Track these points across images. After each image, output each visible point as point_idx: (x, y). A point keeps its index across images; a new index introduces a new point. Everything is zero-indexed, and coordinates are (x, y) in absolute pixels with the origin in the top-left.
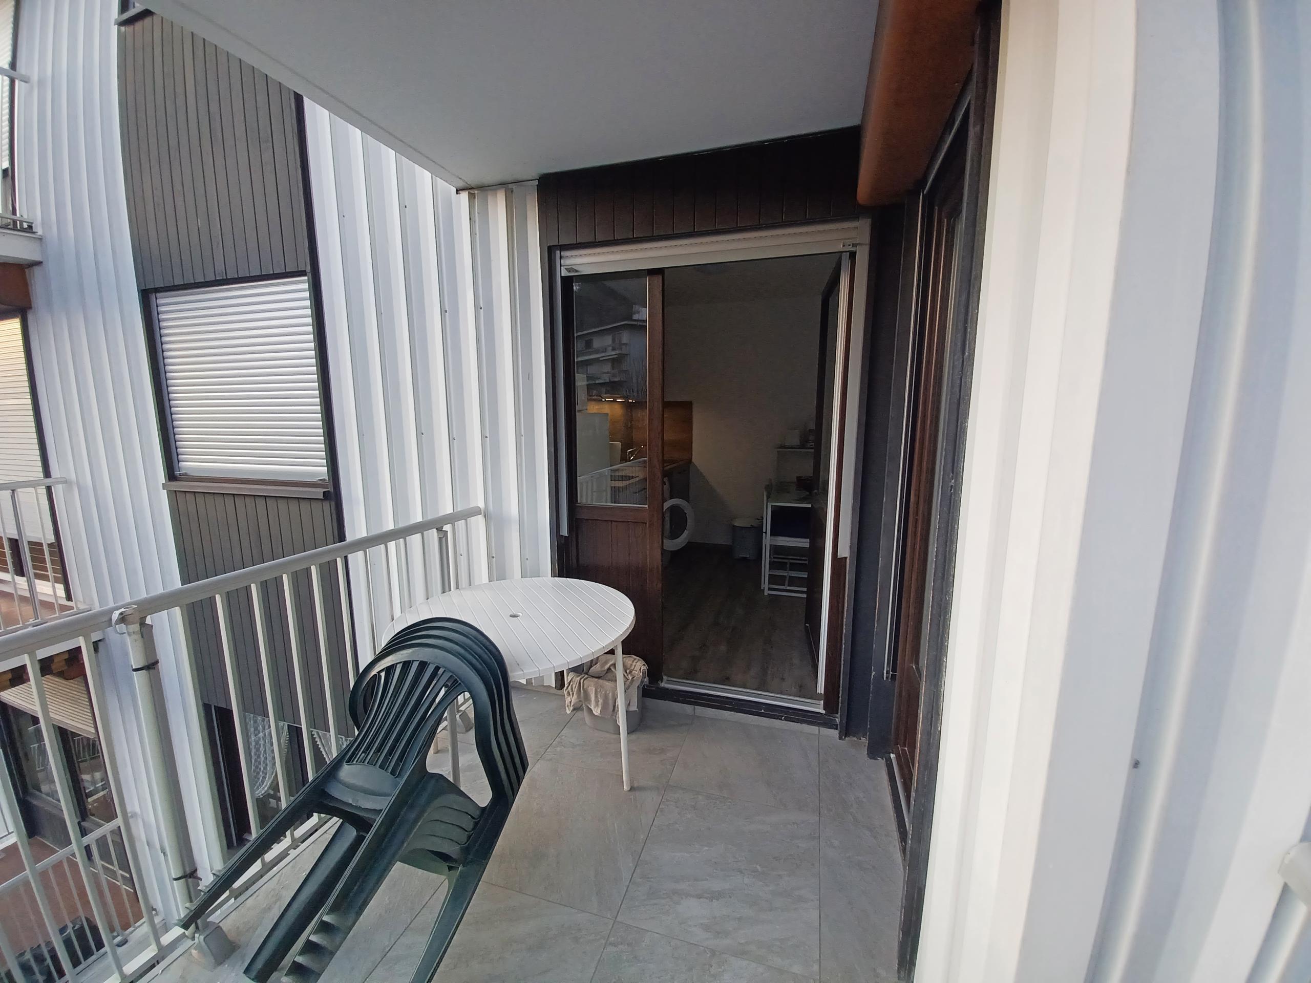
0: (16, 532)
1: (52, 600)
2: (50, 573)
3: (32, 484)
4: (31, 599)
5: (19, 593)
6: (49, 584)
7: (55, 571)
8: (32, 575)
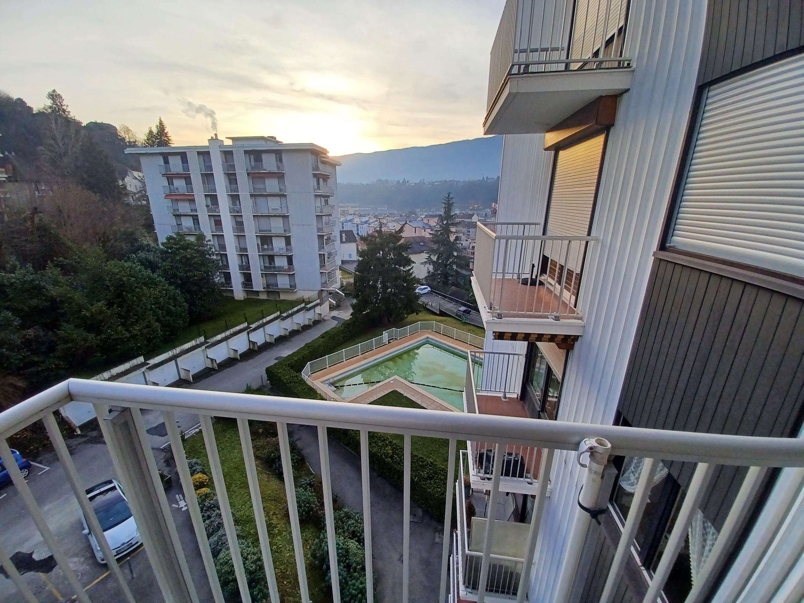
0: (564, 262)
1: (568, 303)
2: (572, 288)
3: (580, 239)
4: (558, 298)
5: (555, 292)
6: (569, 294)
7: (574, 288)
8: (564, 286)
